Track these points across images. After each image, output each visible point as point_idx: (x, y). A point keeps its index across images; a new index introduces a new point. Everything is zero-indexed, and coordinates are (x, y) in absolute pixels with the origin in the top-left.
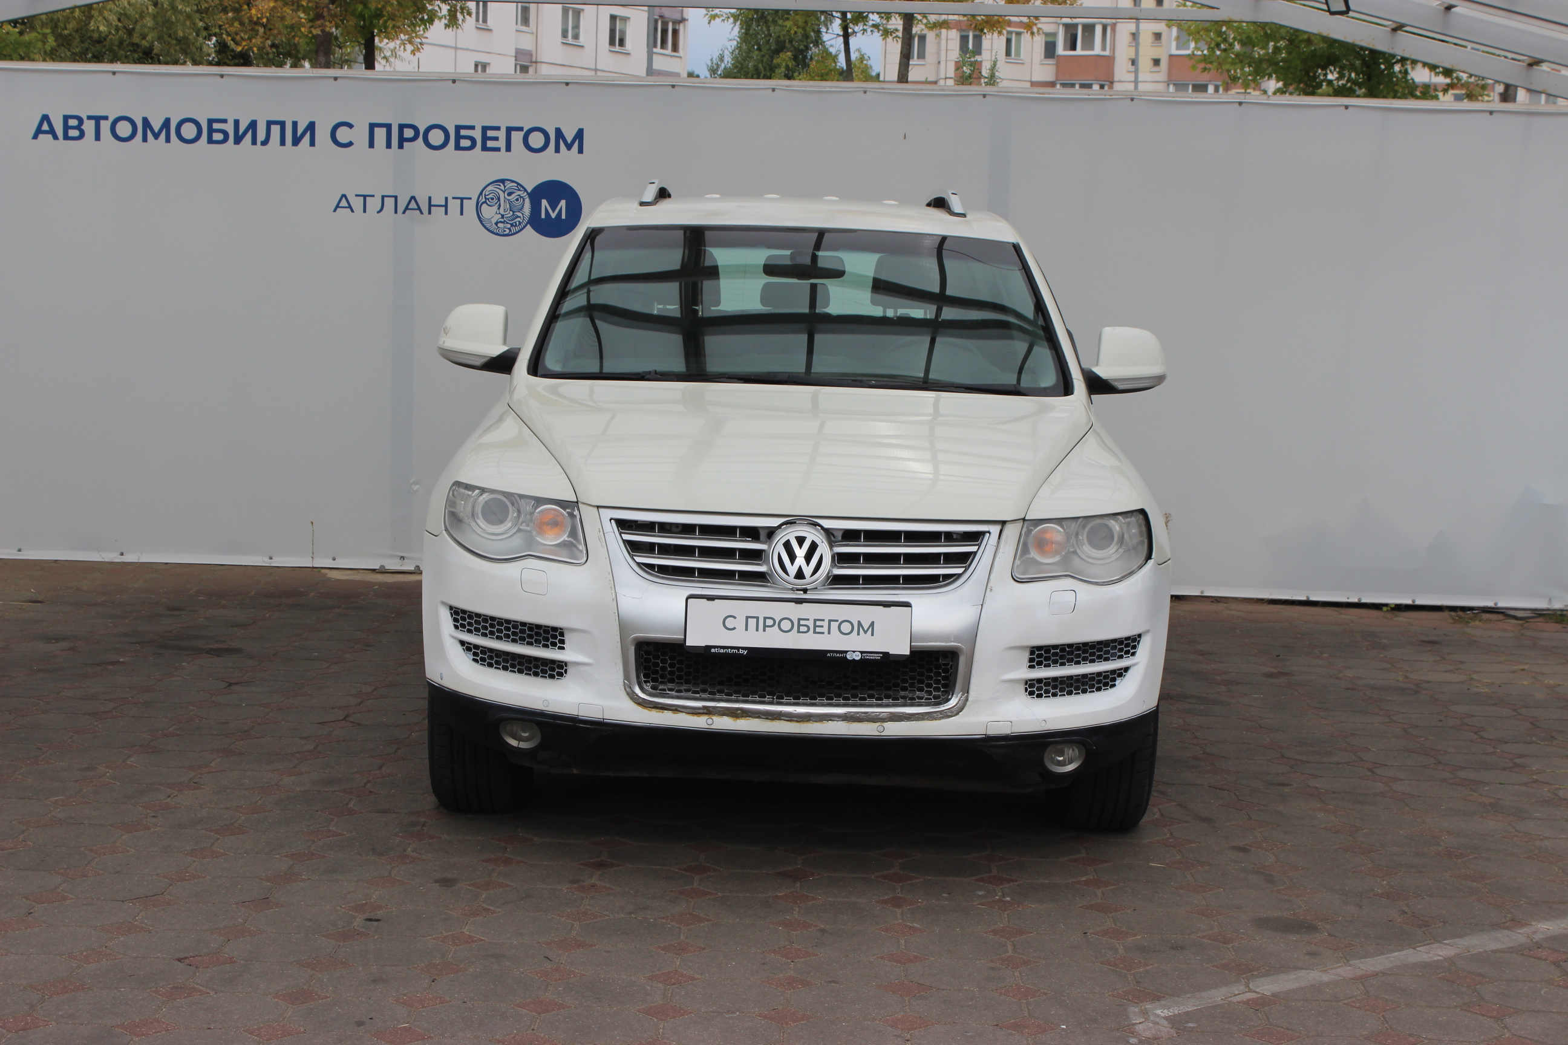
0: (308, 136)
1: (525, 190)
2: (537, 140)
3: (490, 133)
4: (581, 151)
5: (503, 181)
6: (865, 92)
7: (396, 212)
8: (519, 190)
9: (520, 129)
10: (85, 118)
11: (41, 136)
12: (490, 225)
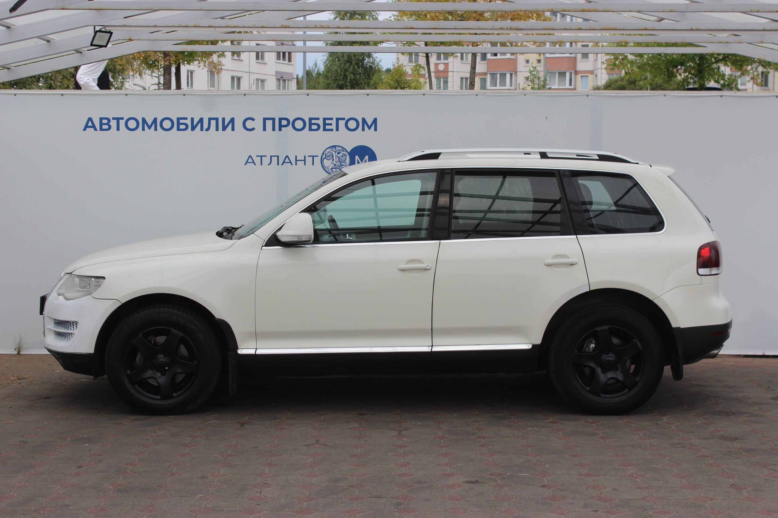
0: (230, 125)
1: (347, 151)
2: (352, 124)
3: (327, 122)
4: (376, 129)
5: (335, 147)
6: (525, 95)
7: (278, 164)
8: (344, 151)
9: (344, 119)
10: (111, 119)
11: (88, 129)
12: (328, 170)
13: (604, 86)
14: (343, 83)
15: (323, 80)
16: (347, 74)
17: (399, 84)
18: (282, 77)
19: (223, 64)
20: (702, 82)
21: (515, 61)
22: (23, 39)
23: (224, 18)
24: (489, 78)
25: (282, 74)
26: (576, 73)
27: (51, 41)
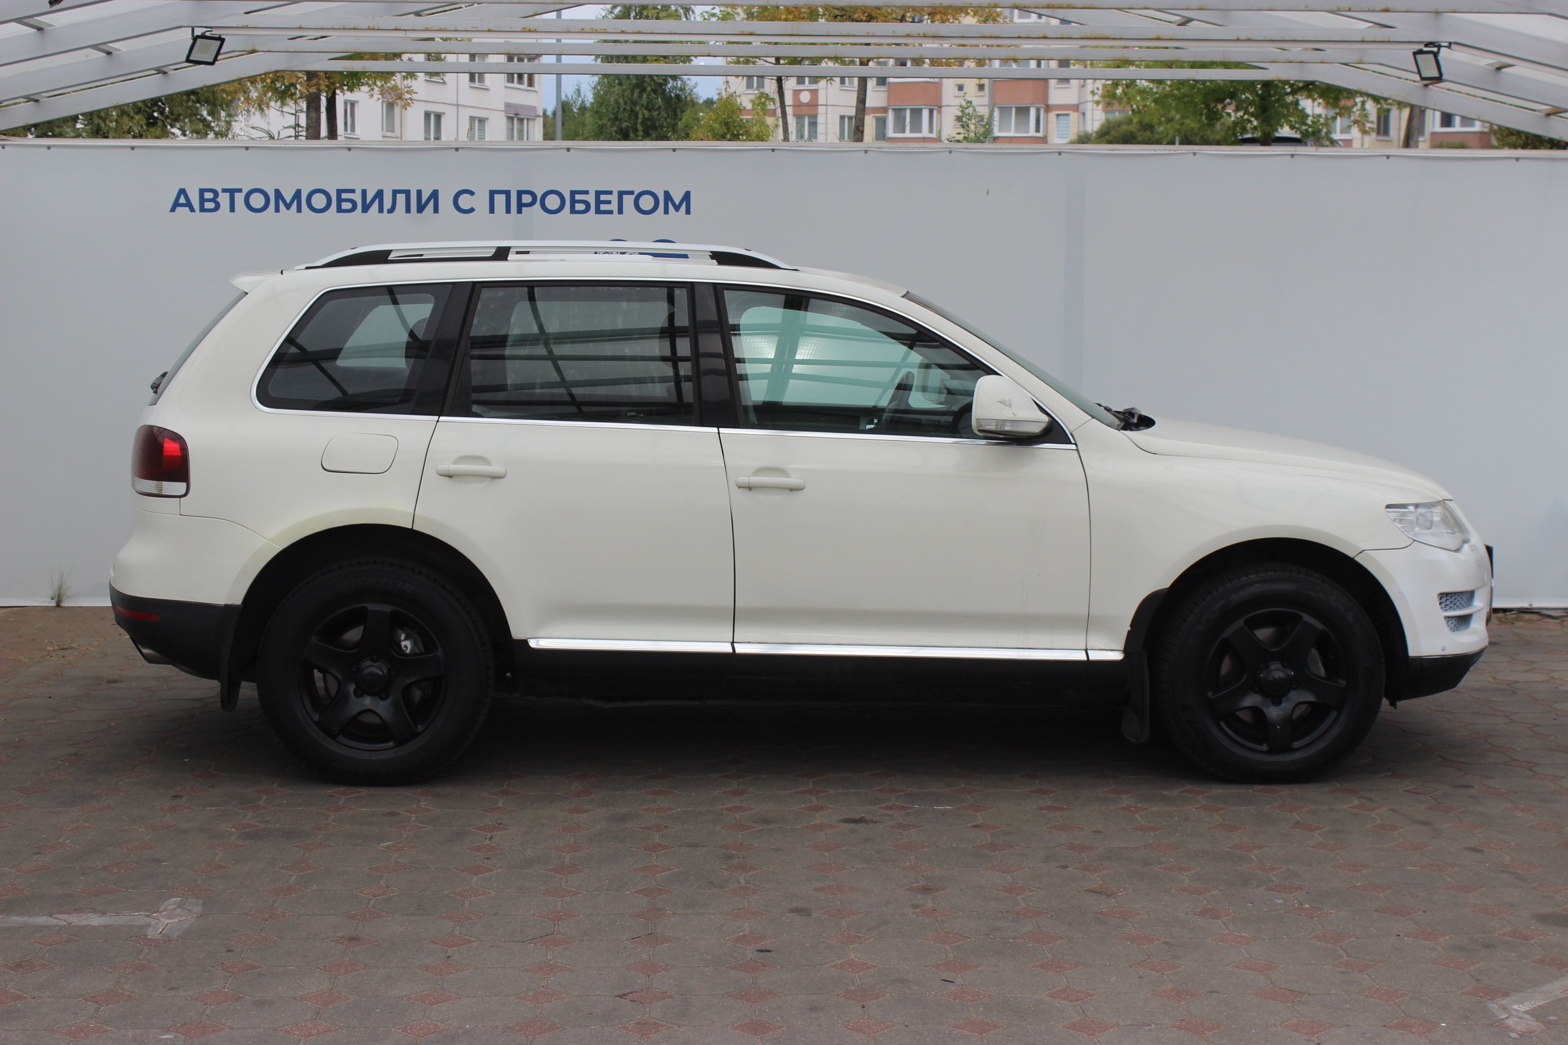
0: (431, 203)
2: (647, 203)
3: (603, 197)
4: (688, 212)
6: (950, 152)
9: (632, 193)
10: (220, 191)
11: (178, 209)
13: (1097, 133)
14: (630, 125)
15: (592, 119)
16: (637, 108)
17: (728, 129)
18: (517, 114)
19: (415, 91)
20: (1268, 129)
21: (938, 87)
22: (66, 49)
23: (421, 13)
24: (890, 117)
25: (516, 107)
26: (1048, 108)
27: (114, 53)
